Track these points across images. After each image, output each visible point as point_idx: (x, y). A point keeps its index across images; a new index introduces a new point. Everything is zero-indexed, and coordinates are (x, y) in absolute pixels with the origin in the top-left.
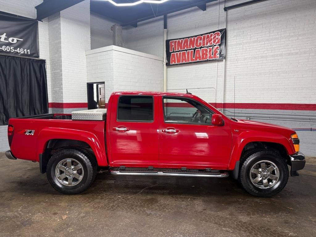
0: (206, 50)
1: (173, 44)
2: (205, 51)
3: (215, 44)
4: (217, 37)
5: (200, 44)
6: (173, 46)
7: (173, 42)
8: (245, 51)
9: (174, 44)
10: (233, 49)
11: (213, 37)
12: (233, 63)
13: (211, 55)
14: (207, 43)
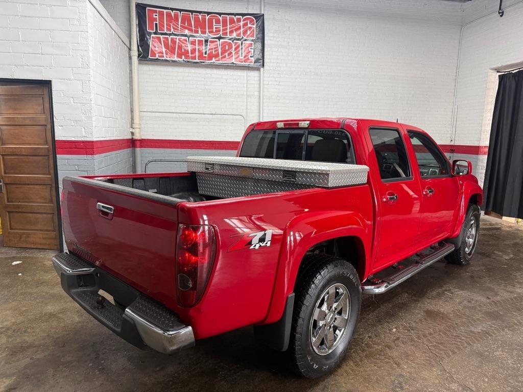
0: (230, 46)
1: (154, 17)
2: (227, 46)
3: (245, 38)
4: (249, 25)
5: (218, 31)
6: (156, 20)
7: (156, 12)
8: (291, 60)
9: (157, 17)
10: (274, 53)
11: (242, 23)
12: (274, 77)
13: (239, 56)
14: (231, 32)
